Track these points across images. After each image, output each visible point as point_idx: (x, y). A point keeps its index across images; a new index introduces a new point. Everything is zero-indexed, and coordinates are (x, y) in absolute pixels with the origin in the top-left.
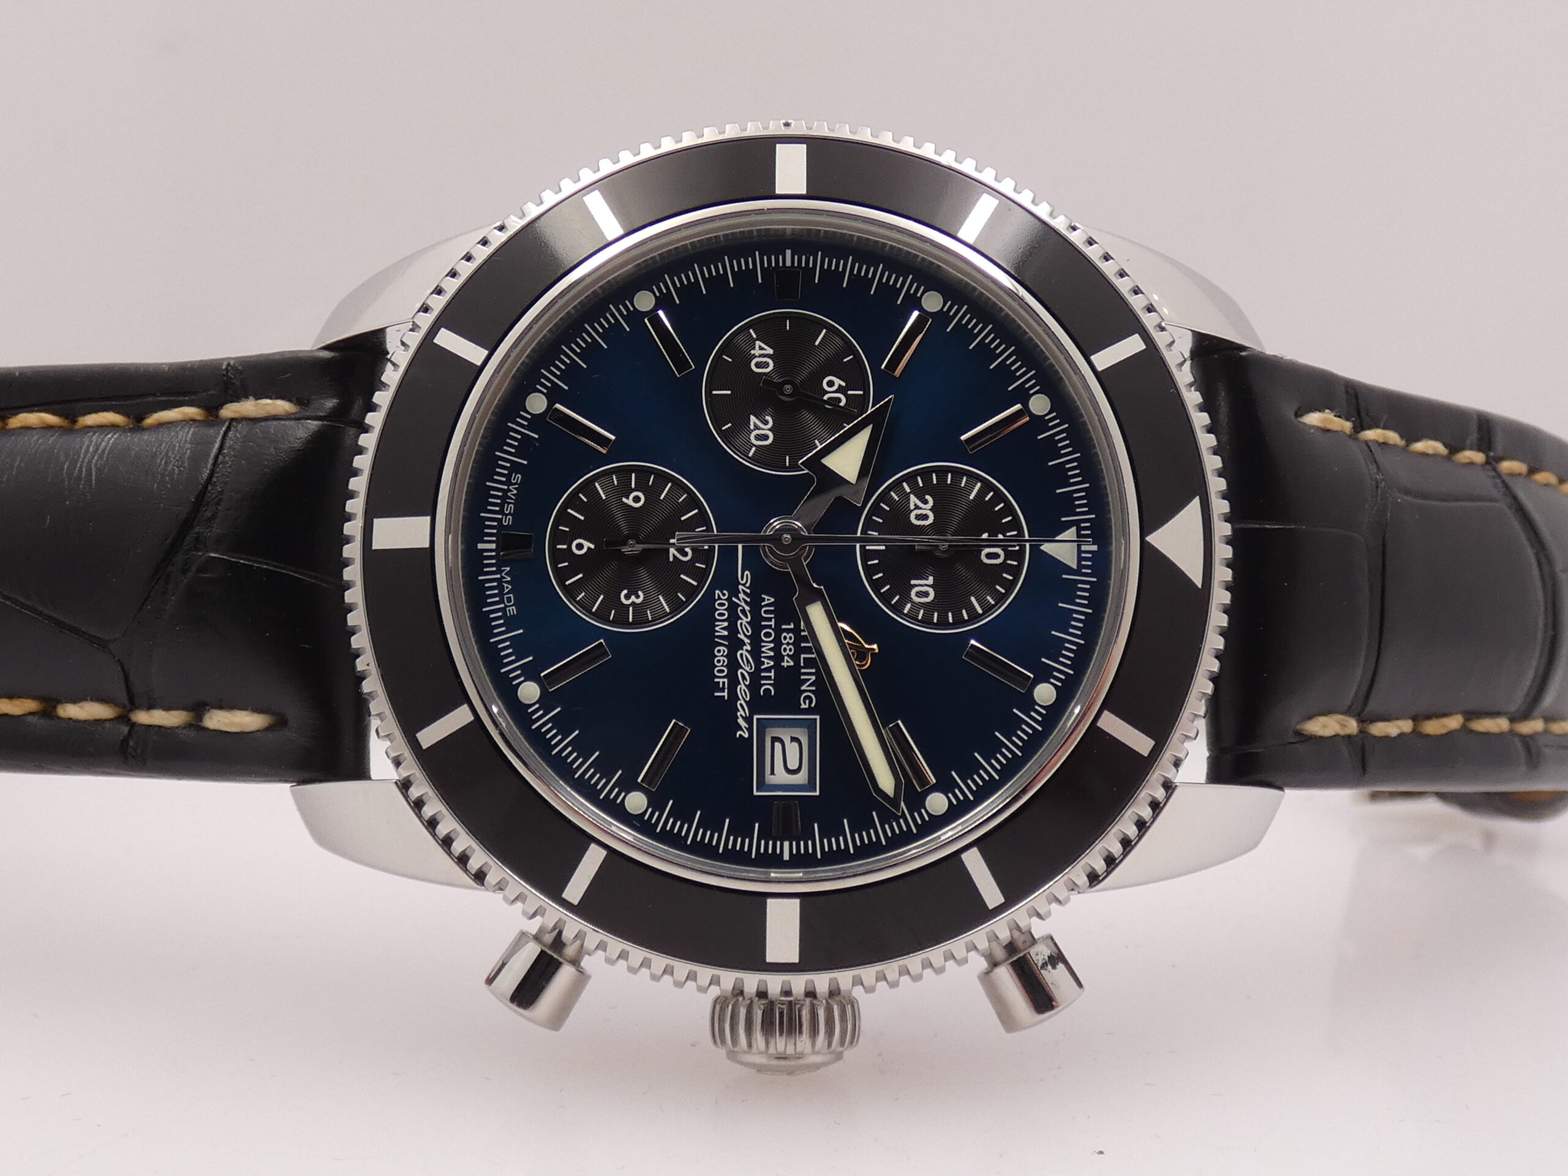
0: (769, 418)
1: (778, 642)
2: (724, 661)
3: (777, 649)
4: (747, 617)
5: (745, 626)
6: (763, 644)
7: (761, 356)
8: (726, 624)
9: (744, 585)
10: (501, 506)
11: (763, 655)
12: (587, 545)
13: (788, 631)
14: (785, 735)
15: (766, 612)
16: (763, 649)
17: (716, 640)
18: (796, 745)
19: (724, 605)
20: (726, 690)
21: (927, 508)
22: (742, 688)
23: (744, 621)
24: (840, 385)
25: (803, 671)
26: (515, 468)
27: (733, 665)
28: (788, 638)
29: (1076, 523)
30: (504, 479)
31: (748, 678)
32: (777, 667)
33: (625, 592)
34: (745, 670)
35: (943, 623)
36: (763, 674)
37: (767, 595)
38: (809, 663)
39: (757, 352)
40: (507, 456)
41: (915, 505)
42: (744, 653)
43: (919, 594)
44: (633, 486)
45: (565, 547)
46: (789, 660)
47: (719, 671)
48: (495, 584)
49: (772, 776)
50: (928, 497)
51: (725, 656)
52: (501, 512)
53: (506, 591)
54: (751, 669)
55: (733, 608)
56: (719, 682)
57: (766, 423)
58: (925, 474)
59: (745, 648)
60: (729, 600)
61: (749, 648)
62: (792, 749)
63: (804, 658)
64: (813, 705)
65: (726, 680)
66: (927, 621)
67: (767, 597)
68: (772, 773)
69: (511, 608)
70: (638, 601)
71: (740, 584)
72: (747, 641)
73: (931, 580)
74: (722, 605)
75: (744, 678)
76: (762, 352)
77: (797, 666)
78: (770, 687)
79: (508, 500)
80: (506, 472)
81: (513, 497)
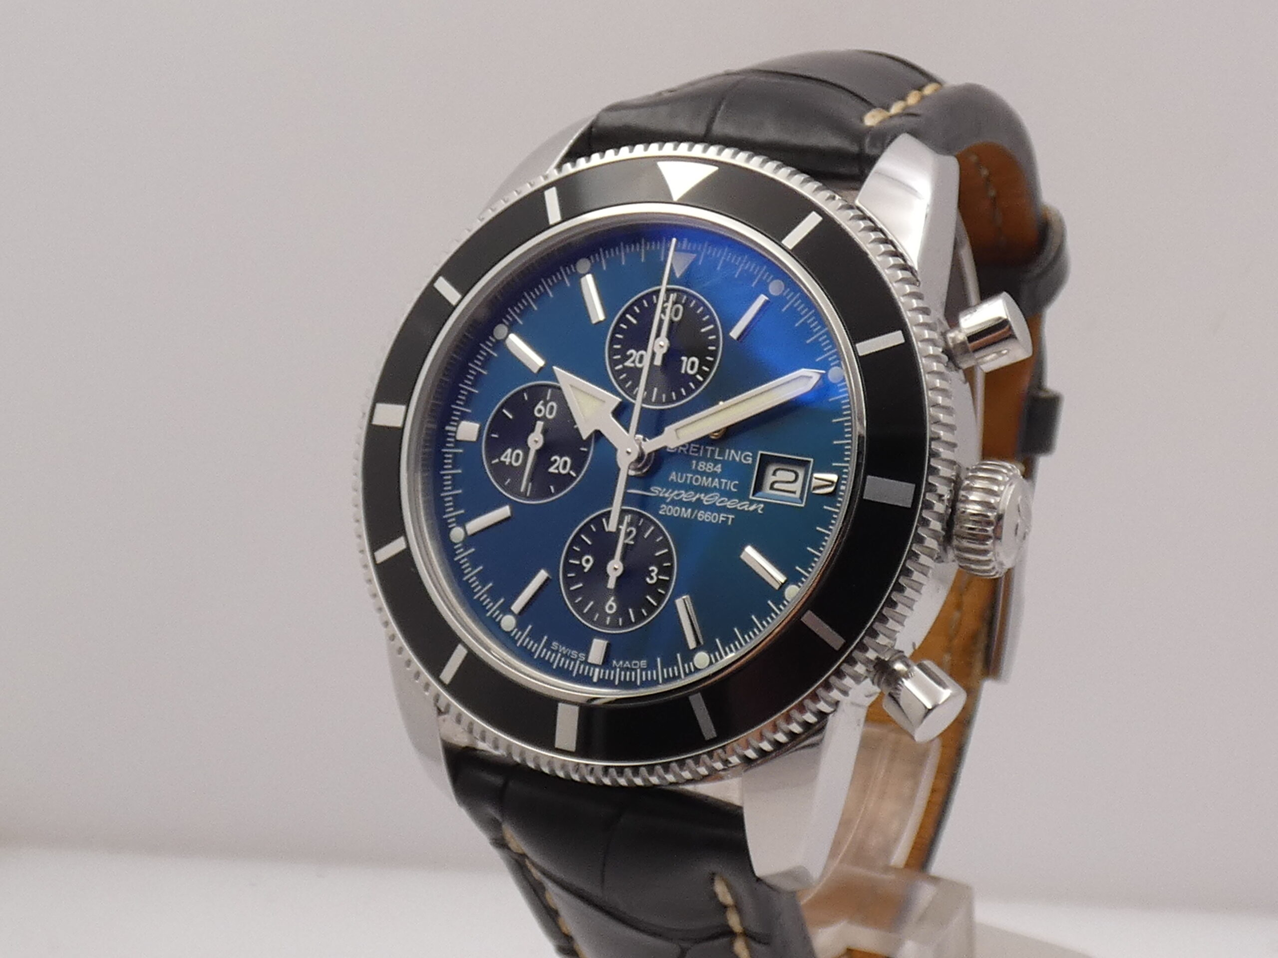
0: (553, 459)
1: (703, 474)
2: (708, 514)
3: (708, 475)
5: (687, 496)
6: (702, 484)
7: (511, 457)
8: (683, 509)
9: (660, 492)
10: (572, 659)
11: (710, 485)
12: (610, 602)
13: (697, 465)
15: (681, 479)
16: (706, 485)
17: (693, 517)
18: (778, 473)
20: (729, 516)
21: (635, 355)
22: (729, 504)
23: (684, 496)
24: (542, 405)
25: (726, 458)
26: (548, 646)
27: (713, 508)
28: (702, 466)
31: (722, 499)
32: (720, 476)
33: (648, 580)
35: (714, 354)
36: (723, 487)
37: (669, 476)
38: (722, 453)
39: (508, 461)
40: (539, 650)
41: (631, 363)
42: (706, 499)
43: (692, 368)
44: (577, 562)
45: (609, 619)
46: (717, 467)
47: (714, 519)
48: (623, 673)
50: (629, 353)
51: (705, 512)
52: (575, 660)
53: (629, 666)
54: (717, 495)
55: (674, 503)
57: (555, 461)
58: (613, 352)
59: (702, 498)
60: (667, 504)
61: (703, 495)
63: (718, 456)
64: (751, 454)
65: (722, 515)
66: (710, 365)
67: (671, 477)
68: (794, 492)
69: (642, 664)
70: (656, 571)
71: (658, 495)
72: (698, 496)
73: (684, 358)
74: (670, 510)
75: (722, 502)
76: (509, 456)
77: (723, 462)
78: (733, 484)
79: (568, 654)
80: (549, 652)
81: (567, 650)
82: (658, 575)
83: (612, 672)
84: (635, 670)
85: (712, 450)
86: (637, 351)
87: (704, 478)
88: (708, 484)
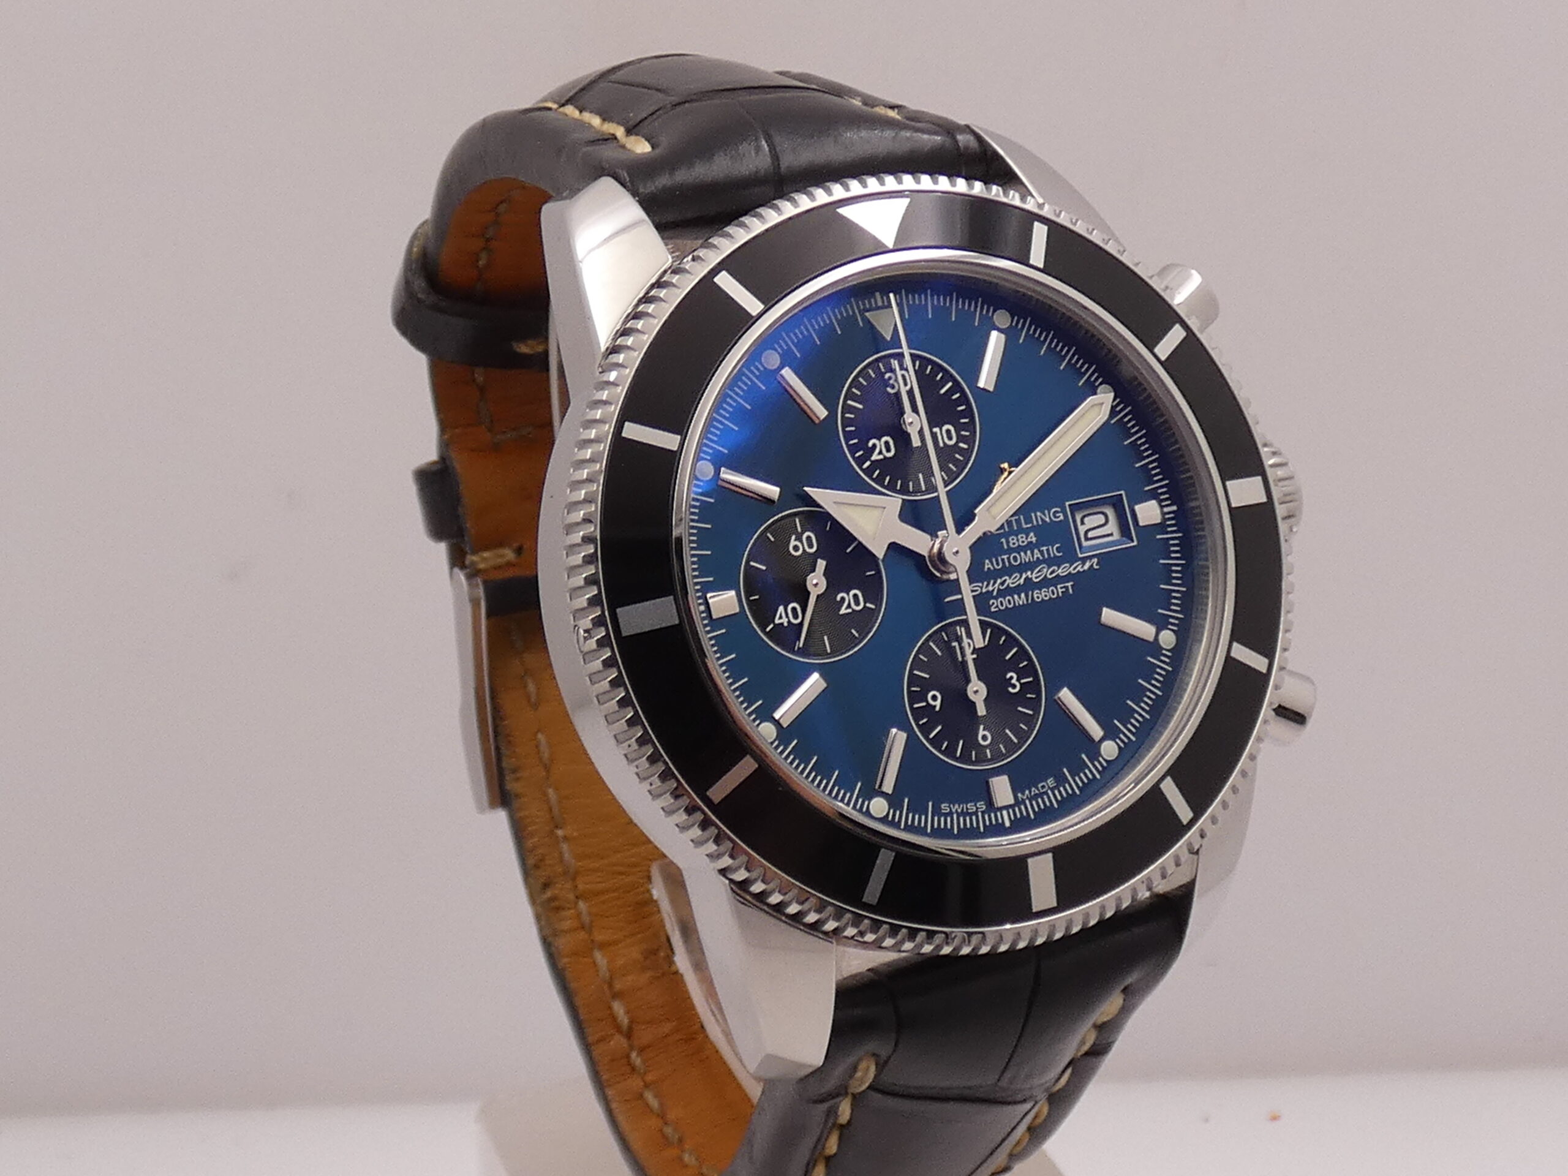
0: (838, 598)
1: (1019, 549)
3: (1024, 549)
4: (1005, 580)
5: (1013, 580)
6: (1023, 562)
7: (787, 616)
8: (1016, 596)
9: (981, 588)
10: (971, 815)
11: (1031, 560)
12: (981, 732)
13: (1008, 542)
14: (1082, 529)
15: (998, 564)
16: (1027, 560)
17: (1030, 601)
20: (1066, 584)
21: (879, 444)
22: (1062, 571)
23: (1011, 582)
24: (795, 540)
25: (1035, 523)
26: (937, 811)
27: (1045, 583)
28: (1014, 541)
29: (862, 312)
31: (1052, 569)
32: (1038, 545)
33: (1011, 690)
34: (1047, 572)
35: (969, 413)
36: (1046, 556)
37: (984, 566)
38: (1028, 520)
39: (785, 621)
40: (929, 822)
41: (879, 454)
42: (1034, 576)
43: (950, 438)
44: (924, 704)
45: (988, 751)
46: (1030, 537)
47: (1053, 594)
48: (1034, 802)
50: (870, 444)
51: (1041, 591)
52: (976, 814)
53: (1037, 792)
54: (1044, 567)
55: (1002, 593)
56: (1062, 592)
57: (843, 599)
58: (853, 449)
59: (1030, 576)
60: (996, 598)
61: (1029, 573)
63: (1025, 524)
64: (1059, 509)
65: (1059, 586)
66: (971, 427)
67: (986, 567)
68: (1111, 535)
69: (1049, 783)
70: (1015, 676)
71: (981, 593)
72: (1024, 576)
73: (937, 430)
74: (1002, 603)
75: (1053, 572)
76: (784, 615)
77: (1033, 529)
78: (1055, 548)
79: (965, 810)
80: (942, 819)
81: (961, 806)
82: (1018, 680)
83: (1023, 807)
84: (1046, 793)
85: (1016, 520)
86: (879, 439)
87: (1022, 554)
88: (1029, 559)
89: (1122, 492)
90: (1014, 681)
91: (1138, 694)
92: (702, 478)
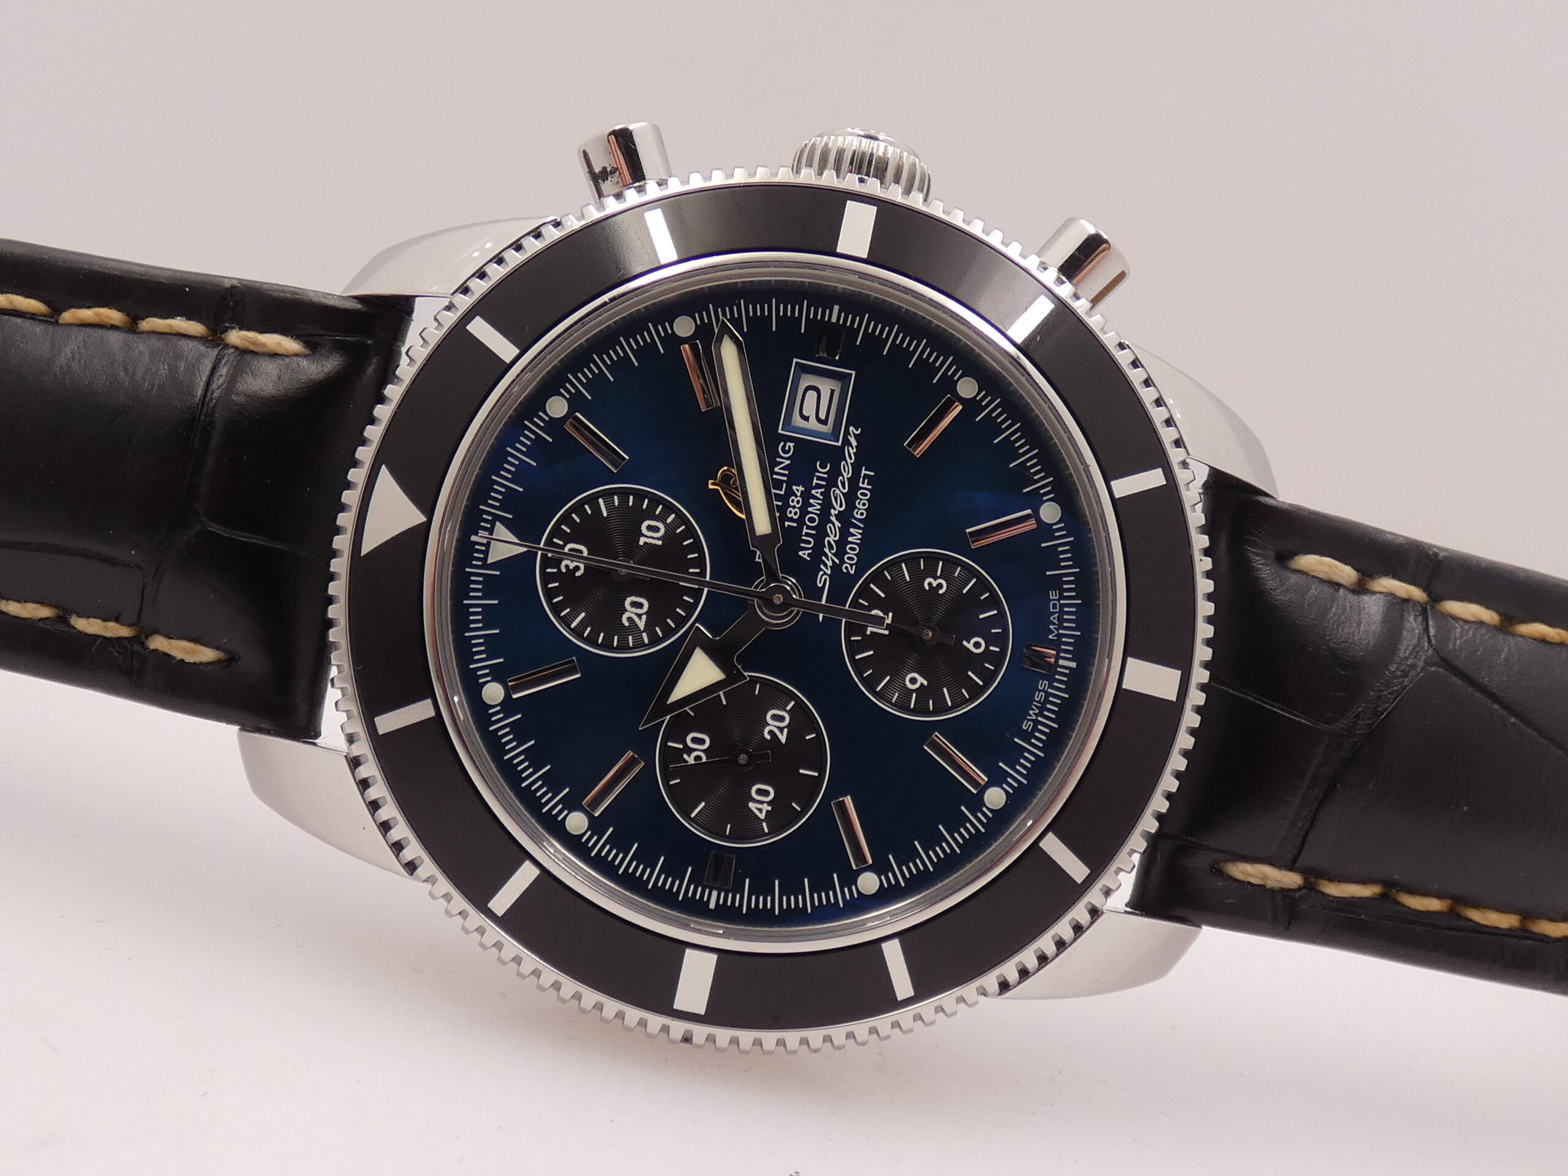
0: (767, 736)
1: (804, 511)
2: (859, 503)
3: (806, 504)
4: (829, 541)
5: (832, 534)
6: (818, 512)
7: (762, 802)
8: (850, 539)
9: (825, 573)
10: (1047, 701)
11: (820, 502)
12: (970, 646)
13: (791, 520)
14: (813, 424)
15: (809, 543)
16: (819, 507)
17: (862, 526)
18: (805, 413)
19: (848, 558)
20: (862, 475)
21: (630, 612)
22: (847, 474)
24: (689, 756)
25: (785, 478)
26: (1027, 736)
27: (851, 498)
28: (793, 513)
29: (485, 566)
30: (1040, 727)
32: (809, 487)
33: (941, 592)
34: (840, 491)
35: (640, 496)
36: (824, 483)
37: (805, 559)
38: (778, 484)
39: (766, 808)
40: (1033, 751)
41: (640, 619)
42: (838, 507)
43: (657, 529)
44: (914, 695)
45: (992, 648)
46: (796, 492)
47: (865, 495)
48: (1065, 624)
49: (833, 388)
50: (626, 624)
51: (857, 508)
52: (1048, 695)
53: (1056, 615)
54: (834, 491)
55: (840, 553)
56: (868, 484)
57: (770, 732)
58: (623, 647)
59: (836, 512)
60: (842, 562)
61: (833, 512)
62: (809, 409)
63: (781, 490)
64: (782, 443)
65: (861, 485)
66: (655, 501)
67: (806, 557)
68: (833, 391)
69: (1054, 598)
70: (930, 580)
71: (829, 575)
72: (833, 519)
73: (642, 541)
74: (850, 559)
75: (843, 484)
76: (760, 806)
77: (790, 484)
78: (819, 469)
79: (1040, 705)
80: (1037, 734)
81: (1034, 707)
82: (936, 578)
83: (1065, 640)
84: (1062, 606)
85: (773, 498)
86: (625, 611)
88: (819, 504)
89: (795, 360)
90: (935, 584)
91: (1009, 450)
92: (583, 831)
